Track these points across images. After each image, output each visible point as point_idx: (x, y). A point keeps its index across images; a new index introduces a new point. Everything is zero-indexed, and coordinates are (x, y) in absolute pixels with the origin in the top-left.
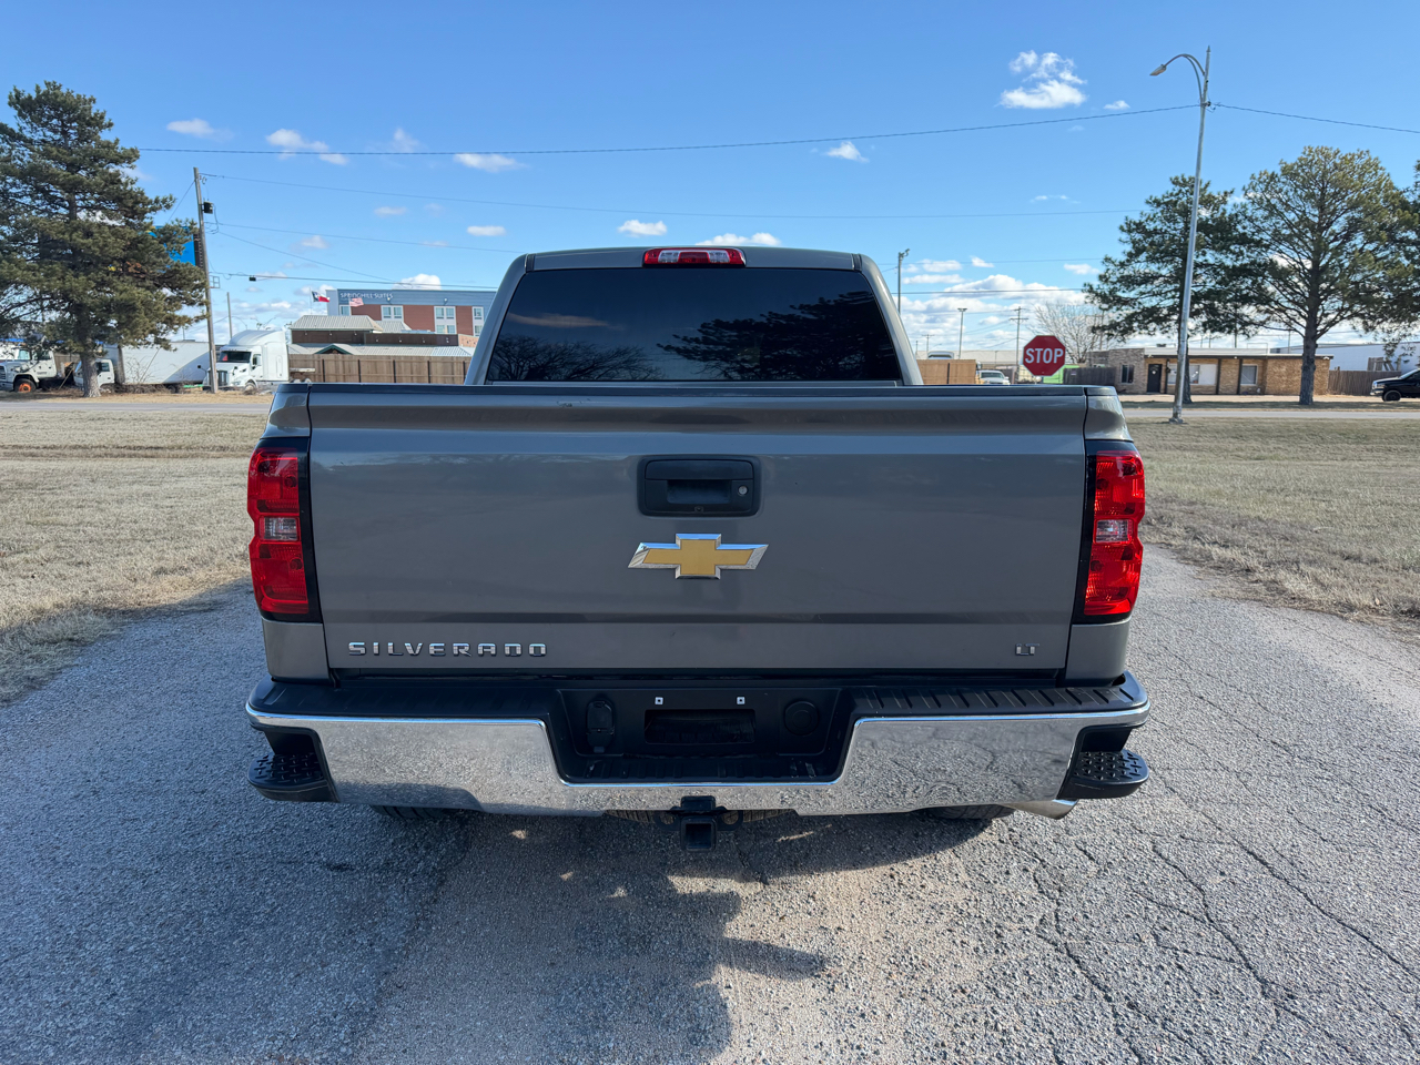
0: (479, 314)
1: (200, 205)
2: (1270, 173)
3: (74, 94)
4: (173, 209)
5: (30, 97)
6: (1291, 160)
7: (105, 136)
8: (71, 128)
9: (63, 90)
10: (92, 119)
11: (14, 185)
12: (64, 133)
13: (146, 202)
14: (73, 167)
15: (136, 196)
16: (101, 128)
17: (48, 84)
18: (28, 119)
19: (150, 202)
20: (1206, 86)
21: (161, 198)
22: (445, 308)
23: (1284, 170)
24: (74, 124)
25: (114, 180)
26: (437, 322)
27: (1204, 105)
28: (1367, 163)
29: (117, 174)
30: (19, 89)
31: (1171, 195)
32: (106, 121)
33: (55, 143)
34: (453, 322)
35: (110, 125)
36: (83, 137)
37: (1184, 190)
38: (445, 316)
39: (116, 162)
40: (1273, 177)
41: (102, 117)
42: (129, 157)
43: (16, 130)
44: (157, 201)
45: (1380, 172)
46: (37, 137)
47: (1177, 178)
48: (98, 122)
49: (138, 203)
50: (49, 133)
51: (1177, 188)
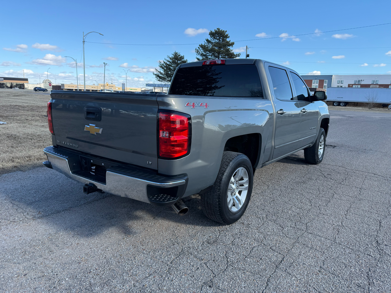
0: (326, 82)
1: (246, 55)
3: (222, 31)
4: (240, 57)
5: (213, 32)
7: (228, 40)
8: (221, 39)
9: (220, 30)
10: (225, 36)
11: (208, 54)
12: (219, 40)
13: (234, 55)
14: (220, 48)
15: (232, 54)
16: (227, 38)
17: (217, 29)
18: (213, 38)
19: (235, 55)
21: (237, 54)
22: (316, 80)
24: (221, 38)
25: (228, 50)
26: (313, 84)
29: (229, 49)
30: (212, 31)
32: (228, 36)
33: (217, 43)
34: (318, 85)
35: (229, 37)
36: (223, 40)
38: (315, 83)
39: (229, 46)
41: (227, 35)
42: (232, 44)
43: (210, 40)
44: (237, 55)
46: (214, 42)
48: (227, 37)
49: (232, 56)
50: (216, 40)
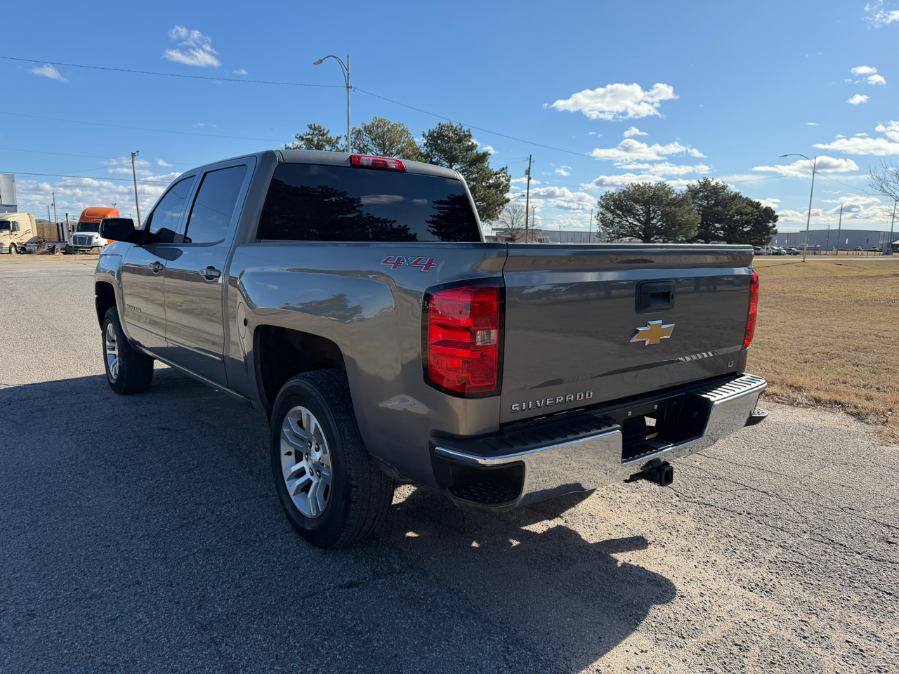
2: (358, 129)
6: (368, 123)
20: (348, 77)
23: (365, 128)
27: (348, 87)
28: (403, 129)
31: (309, 134)
37: (315, 133)
40: (359, 131)
45: (409, 136)
47: (311, 125)
51: (312, 131)
